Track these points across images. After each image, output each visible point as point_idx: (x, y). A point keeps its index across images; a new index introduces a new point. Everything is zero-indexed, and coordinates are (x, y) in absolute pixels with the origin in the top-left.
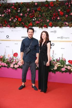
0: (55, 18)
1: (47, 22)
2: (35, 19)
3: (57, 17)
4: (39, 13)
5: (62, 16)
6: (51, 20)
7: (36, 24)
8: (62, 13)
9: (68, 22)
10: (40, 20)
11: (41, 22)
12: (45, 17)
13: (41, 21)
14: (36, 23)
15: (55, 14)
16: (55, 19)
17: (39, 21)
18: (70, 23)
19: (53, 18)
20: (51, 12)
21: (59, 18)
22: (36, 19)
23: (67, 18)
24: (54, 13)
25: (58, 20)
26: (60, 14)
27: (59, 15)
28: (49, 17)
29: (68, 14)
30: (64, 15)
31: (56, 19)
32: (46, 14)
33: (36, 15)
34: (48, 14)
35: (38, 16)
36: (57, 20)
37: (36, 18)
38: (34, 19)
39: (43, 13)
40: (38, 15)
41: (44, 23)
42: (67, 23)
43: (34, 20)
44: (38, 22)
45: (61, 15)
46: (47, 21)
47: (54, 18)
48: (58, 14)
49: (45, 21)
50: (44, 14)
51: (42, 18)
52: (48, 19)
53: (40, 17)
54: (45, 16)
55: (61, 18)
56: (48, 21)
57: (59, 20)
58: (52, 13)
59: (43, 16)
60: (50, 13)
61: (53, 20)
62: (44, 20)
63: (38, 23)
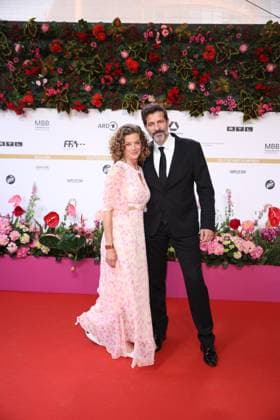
0: (111, 79)
1: (84, 93)
2: (42, 82)
3: (119, 78)
4: (56, 59)
5: (134, 75)
6: (101, 86)
7: (48, 98)
8: (135, 65)
9: (155, 96)
10: (59, 83)
11: (64, 93)
12: (76, 75)
13: (64, 89)
14: (47, 94)
15: (110, 65)
16: (111, 85)
17: (56, 88)
18: (162, 98)
19: (105, 78)
20: (96, 60)
21: (123, 81)
22: (45, 81)
23: (150, 81)
24: (106, 64)
25: (121, 85)
26: (129, 67)
27: (124, 72)
28: (92, 77)
29: (152, 68)
30: (140, 71)
31: (116, 83)
32: (79, 66)
33: (48, 69)
34: (87, 67)
35: (55, 70)
36: (119, 89)
37: (45, 77)
38: (41, 80)
39: (71, 59)
40: (52, 68)
41: (74, 95)
42: (151, 98)
43: (38, 83)
44: (51, 91)
45: (132, 69)
46: (84, 91)
47: (107, 81)
48: (122, 68)
49: (78, 90)
50: (74, 64)
51: (67, 77)
52: (87, 82)
53: (60, 75)
54: (79, 73)
55: (131, 81)
56: (88, 88)
57: (125, 85)
58: (100, 64)
59: (69, 72)
60: (93, 61)
61: (106, 87)
62: (76, 85)
63: (53, 96)
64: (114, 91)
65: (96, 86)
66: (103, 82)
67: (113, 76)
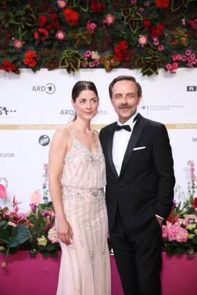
1: (14, 50)
3: (56, 31)
5: (74, 27)
6: (33, 42)
8: (75, 16)
9: (100, 52)
15: (45, 17)
16: (47, 40)
18: (107, 55)
19: (39, 32)
20: (28, 11)
21: (61, 35)
23: (93, 35)
24: (40, 15)
25: (59, 40)
26: (67, 19)
27: (61, 24)
28: (23, 31)
29: (95, 19)
30: (81, 24)
31: (53, 38)
32: (7, 18)
34: (17, 18)
36: (56, 44)
41: (1, 52)
42: (95, 55)
45: (71, 21)
46: (13, 47)
47: (41, 35)
48: (60, 19)
49: (6, 46)
52: (18, 38)
54: (7, 25)
55: (70, 35)
56: (19, 44)
57: (63, 40)
58: (33, 16)
60: (24, 12)
61: (41, 42)
62: (2, 41)
64: (52, 46)
65: (27, 42)
66: (36, 36)
67: (48, 30)
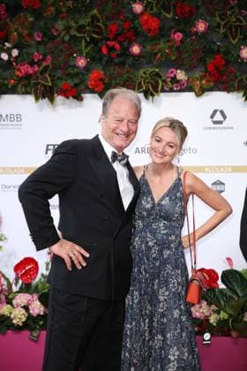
0: (117, 46)
1: (76, 70)
2: (10, 55)
3: (131, 44)
4: (31, 19)
5: (153, 39)
6: (100, 59)
7: (20, 79)
8: (154, 24)
9: (187, 71)
10: (37, 57)
11: (46, 68)
12: (63, 42)
13: (44, 64)
14: (18, 73)
16: (118, 56)
17: (32, 64)
18: (197, 74)
19: (108, 46)
20: (94, 18)
21: (136, 49)
22: (15, 53)
23: (178, 48)
24: (109, 23)
25: (134, 56)
26: (145, 28)
27: (135, 35)
28: (88, 44)
29: (182, 27)
30: (163, 33)
31: (126, 52)
32: (68, 29)
33: (19, 34)
34: (80, 29)
35: (30, 35)
36: (130, 61)
37: (14, 47)
38: (8, 51)
39: (55, 19)
40: (26, 32)
41: (59, 73)
42: (181, 75)
43: (5, 57)
44: (26, 69)
45: (149, 30)
46: (75, 66)
47: (111, 49)
48: (135, 29)
49: (66, 65)
50: (60, 25)
51: (49, 45)
52: (80, 54)
53: (38, 43)
54: (67, 38)
55: (149, 48)
56: (82, 62)
58: (100, 24)
59: (53, 38)
60: (88, 20)
61: (111, 60)
62: (60, 59)
63: (28, 77)
64: (124, 63)
65: (94, 59)
66: (105, 51)
67: (119, 43)
